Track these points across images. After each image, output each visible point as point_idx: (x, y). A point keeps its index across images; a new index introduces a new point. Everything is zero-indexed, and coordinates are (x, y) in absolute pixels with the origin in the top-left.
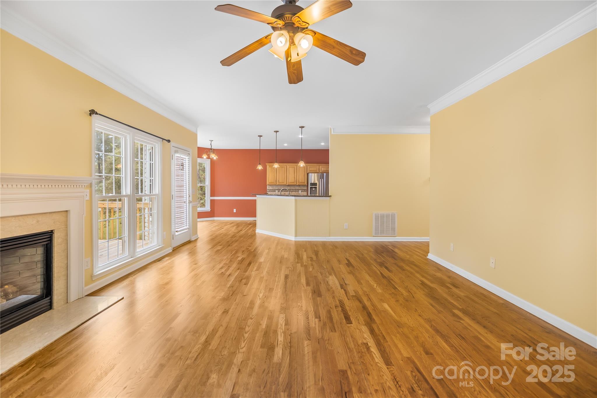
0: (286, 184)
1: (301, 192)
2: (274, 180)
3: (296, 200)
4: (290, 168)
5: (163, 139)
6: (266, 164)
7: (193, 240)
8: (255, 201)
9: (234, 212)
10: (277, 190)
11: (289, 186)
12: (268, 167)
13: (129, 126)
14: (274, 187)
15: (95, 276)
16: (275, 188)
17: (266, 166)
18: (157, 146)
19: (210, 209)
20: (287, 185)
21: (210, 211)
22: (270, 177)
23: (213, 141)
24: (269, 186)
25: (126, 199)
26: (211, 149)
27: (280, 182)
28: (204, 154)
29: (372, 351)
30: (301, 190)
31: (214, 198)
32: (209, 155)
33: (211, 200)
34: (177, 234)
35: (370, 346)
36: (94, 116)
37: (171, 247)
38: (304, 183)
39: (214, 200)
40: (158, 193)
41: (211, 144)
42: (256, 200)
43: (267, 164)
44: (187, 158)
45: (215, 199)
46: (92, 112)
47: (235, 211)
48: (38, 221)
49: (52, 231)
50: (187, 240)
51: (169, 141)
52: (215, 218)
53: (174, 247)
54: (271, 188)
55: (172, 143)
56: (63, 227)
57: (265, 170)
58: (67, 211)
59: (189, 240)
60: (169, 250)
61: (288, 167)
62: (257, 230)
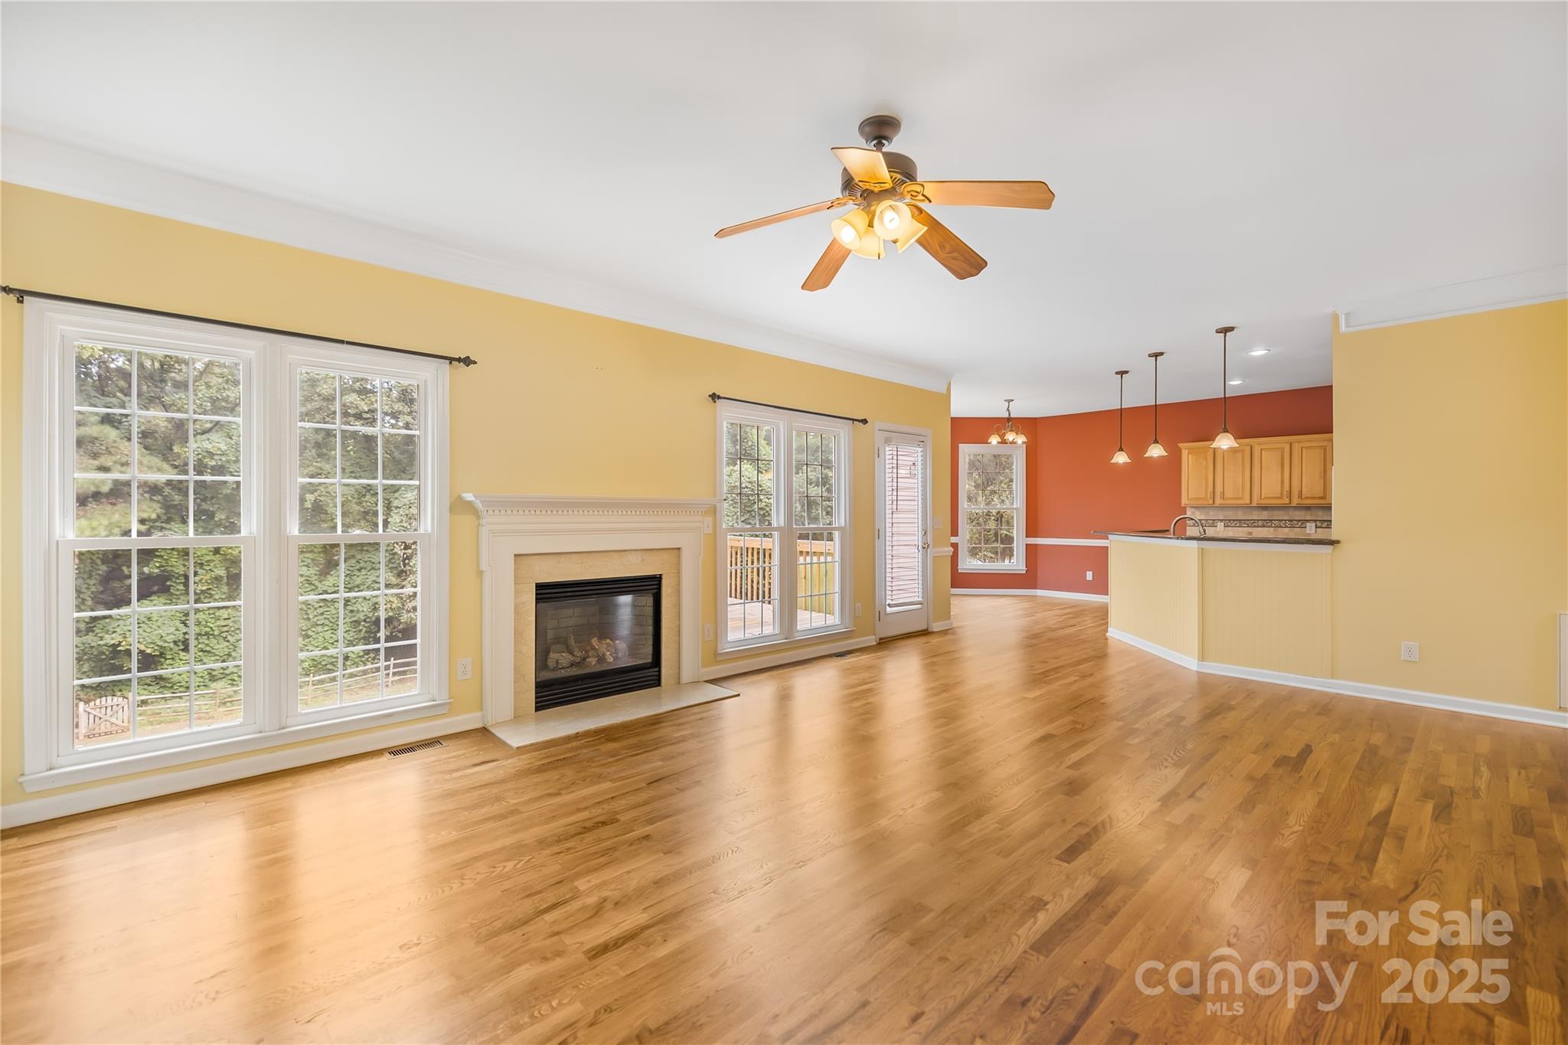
0: (1249, 502)
1: (1316, 527)
2: (1206, 492)
3: (1202, 551)
4: (1263, 452)
5: (853, 420)
6: (1178, 446)
7: (935, 630)
8: (1104, 550)
9: (1088, 579)
10: (1222, 520)
11: (1265, 508)
12: (1185, 454)
13: (775, 407)
14: (1211, 513)
15: (719, 654)
16: (1213, 514)
17: (1181, 449)
18: (842, 435)
19: (1024, 568)
20: (1254, 504)
21: (1024, 572)
22: (1193, 483)
23: (1012, 400)
24: (1193, 510)
25: (776, 534)
26: (1009, 419)
27: (1228, 498)
28: (993, 436)
29: (1035, 917)
30: (1315, 521)
31: (1036, 541)
32: (1002, 436)
33: (1027, 545)
34: (889, 609)
35: (1047, 910)
36: (719, 402)
37: (874, 635)
38: (1321, 498)
39: (1036, 545)
40: (843, 525)
41: (1008, 410)
42: (1108, 547)
43: (1180, 445)
44: (920, 450)
45: (1039, 543)
46: (714, 397)
47: (1089, 576)
48: (643, 560)
49: (661, 575)
50: (922, 627)
51: (864, 421)
52: (1039, 592)
53: (883, 636)
54: (1199, 516)
55: (875, 424)
56: (673, 571)
57: (1173, 463)
58: (679, 549)
59: (925, 627)
60: (871, 640)
61: (1257, 450)
62: (1109, 629)
